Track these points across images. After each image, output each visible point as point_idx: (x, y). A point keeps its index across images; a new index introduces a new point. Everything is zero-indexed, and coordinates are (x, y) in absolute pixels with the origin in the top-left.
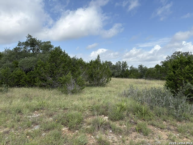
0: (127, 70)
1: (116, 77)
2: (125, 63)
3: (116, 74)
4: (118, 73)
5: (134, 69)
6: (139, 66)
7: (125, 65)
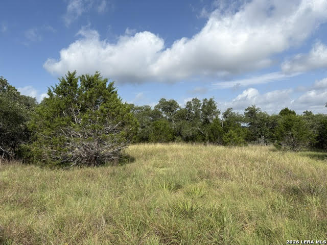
0: (217, 119)
1: (188, 140)
2: (211, 102)
3: (188, 131)
4: (193, 130)
5: (234, 117)
6: (246, 110)
7: (210, 107)
